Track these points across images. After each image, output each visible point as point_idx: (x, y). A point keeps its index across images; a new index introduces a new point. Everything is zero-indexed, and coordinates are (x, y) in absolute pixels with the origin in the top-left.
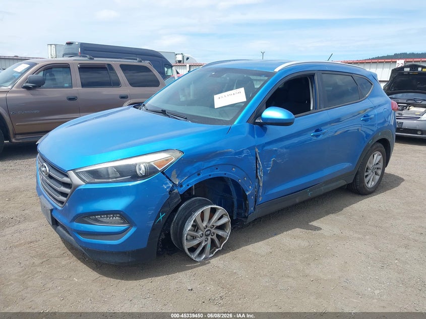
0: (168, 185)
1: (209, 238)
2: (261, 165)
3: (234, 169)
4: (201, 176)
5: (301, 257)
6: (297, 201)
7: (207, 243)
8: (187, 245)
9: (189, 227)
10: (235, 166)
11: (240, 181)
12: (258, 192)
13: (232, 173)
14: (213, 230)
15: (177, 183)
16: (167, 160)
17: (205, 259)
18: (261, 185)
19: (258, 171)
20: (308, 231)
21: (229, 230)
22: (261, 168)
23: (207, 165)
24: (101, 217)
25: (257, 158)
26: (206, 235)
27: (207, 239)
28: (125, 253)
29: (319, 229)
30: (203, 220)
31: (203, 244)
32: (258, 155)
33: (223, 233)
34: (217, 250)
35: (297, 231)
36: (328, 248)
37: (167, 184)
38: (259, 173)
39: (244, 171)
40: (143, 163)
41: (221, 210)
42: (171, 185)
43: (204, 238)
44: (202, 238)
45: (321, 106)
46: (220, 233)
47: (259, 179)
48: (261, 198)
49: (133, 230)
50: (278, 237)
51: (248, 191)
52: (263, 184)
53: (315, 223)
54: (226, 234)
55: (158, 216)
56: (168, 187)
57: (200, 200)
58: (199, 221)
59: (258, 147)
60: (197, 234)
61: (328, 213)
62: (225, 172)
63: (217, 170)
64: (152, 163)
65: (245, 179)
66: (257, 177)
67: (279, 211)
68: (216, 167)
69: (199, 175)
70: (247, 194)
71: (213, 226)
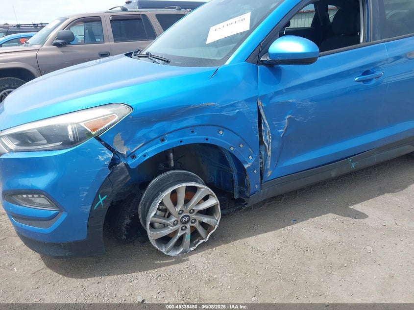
0: (105, 157)
1: (188, 226)
2: (268, 126)
3: (221, 132)
4: (166, 142)
5: (322, 260)
6: (333, 174)
7: (184, 232)
8: (153, 236)
9: (153, 212)
10: (223, 127)
11: (232, 149)
12: (264, 163)
13: (219, 138)
14: (193, 216)
15: (125, 153)
16: (104, 119)
17: (182, 253)
18: (269, 153)
19: (263, 134)
20: (343, 218)
21: (218, 217)
22: (268, 129)
23: (175, 126)
24: (33, 197)
25: (260, 116)
26: (182, 222)
27: (186, 227)
28: (58, 245)
29: (361, 215)
30: (175, 203)
31: (179, 235)
32: (261, 111)
33: (210, 219)
34: (201, 241)
35: (329, 218)
36: (369, 248)
37: (104, 154)
38: (266, 137)
39: (238, 135)
40: (71, 124)
41: (204, 190)
42: (111, 156)
43: (179, 226)
44: (177, 226)
45: (377, 36)
46: (205, 219)
47: (265, 145)
48: (269, 173)
49: (63, 216)
50: (296, 227)
51: (247, 163)
52: (272, 153)
53: (358, 207)
54: (214, 221)
55: (96, 200)
56: (106, 159)
57: (178, 174)
58: (169, 204)
59: (262, 98)
60: (166, 222)
61: (381, 192)
62: (207, 137)
63: (193, 134)
64: (82, 124)
65: (241, 146)
66: (261, 143)
67: (312, 186)
68: (192, 129)
69: (163, 140)
70: (246, 166)
71: (194, 210)
